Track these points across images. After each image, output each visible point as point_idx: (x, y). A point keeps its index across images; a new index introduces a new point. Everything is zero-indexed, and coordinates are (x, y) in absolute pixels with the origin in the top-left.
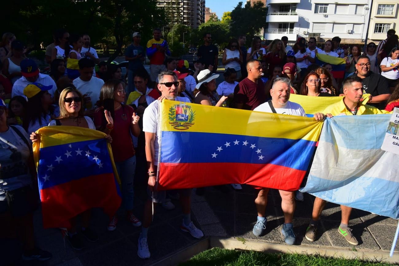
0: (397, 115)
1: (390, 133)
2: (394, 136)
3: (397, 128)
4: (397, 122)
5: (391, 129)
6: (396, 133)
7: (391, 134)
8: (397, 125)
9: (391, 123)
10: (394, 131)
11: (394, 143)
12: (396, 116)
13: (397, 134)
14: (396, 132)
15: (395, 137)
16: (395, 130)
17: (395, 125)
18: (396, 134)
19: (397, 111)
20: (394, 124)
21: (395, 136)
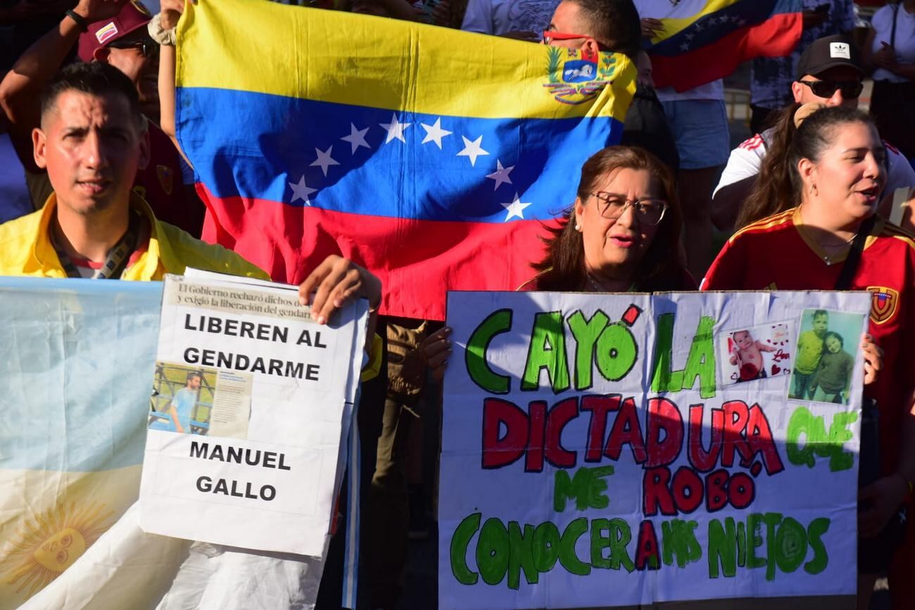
0: (188, 317)
1: (172, 429)
2: (194, 445)
3: (204, 391)
4: (200, 355)
5: (175, 404)
6: (207, 422)
7: (174, 435)
8: (200, 373)
9: (165, 371)
10: (190, 415)
11: (203, 484)
12: (188, 327)
13: (212, 427)
14: (202, 416)
15: (205, 446)
16: (196, 407)
17: (190, 377)
18: (204, 432)
19: (184, 295)
20: (185, 373)
21: (201, 440)
